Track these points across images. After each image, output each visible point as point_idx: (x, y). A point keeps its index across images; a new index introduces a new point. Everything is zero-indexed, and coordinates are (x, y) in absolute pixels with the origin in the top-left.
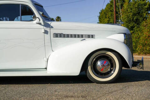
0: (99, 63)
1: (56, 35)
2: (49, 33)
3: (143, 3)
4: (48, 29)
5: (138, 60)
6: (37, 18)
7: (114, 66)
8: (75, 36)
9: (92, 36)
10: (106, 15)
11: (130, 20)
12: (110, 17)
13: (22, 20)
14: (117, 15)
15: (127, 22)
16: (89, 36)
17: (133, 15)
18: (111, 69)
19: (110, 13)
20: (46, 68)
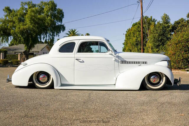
1: (122, 62)
3: (167, 25)
6: (110, 51)
8: (134, 63)
9: (146, 63)
10: (134, 34)
12: (138, 37)
13: (101, 52)
14: (144, 34)
15: (153, 42)
16: (143, 63)
17: (159, 36)
19: (138, 33)
20: (115, 84)
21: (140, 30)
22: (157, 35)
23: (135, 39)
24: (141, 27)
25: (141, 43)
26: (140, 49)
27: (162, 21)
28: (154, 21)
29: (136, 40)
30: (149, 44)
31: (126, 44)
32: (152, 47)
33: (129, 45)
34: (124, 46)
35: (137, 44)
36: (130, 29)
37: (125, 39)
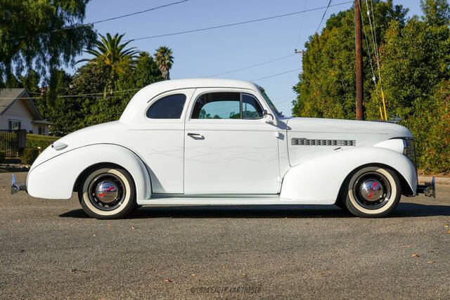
0: (365, 186)
1: (296, 141)
2: (285, 137)
3: (439, 30)
4: (283, 132)
5: (426, 183)
7: (389, 190)
8: (324, 143)
9: (352, 143)
10: (333, 58)
11: (403, 79)
12: (344, 66)
14: (365, 59)
15: (393, 85)
16: (346, 143)
17: (411, 65)
18: (383, 196)
19: (344, 53)
20: (279, 194)
21: (351, 44)
22: (407, 62)
23: (335, 75)
24: (356, 36)
25: (355, 87)
26: (353, 109)
27: (425, 16)
28: (399, 12)
29: (340, 76)
30: (381, 94)
31: (303, 88)
32: (392, 102)
33: (315, 93)
34: (299, 97)
35: (342, 92)
36: (317, 35)
37: (301, 71)
